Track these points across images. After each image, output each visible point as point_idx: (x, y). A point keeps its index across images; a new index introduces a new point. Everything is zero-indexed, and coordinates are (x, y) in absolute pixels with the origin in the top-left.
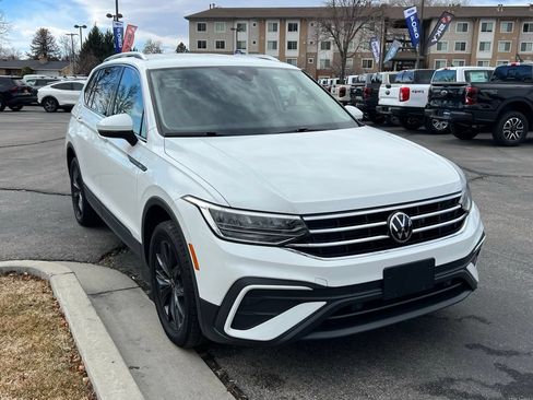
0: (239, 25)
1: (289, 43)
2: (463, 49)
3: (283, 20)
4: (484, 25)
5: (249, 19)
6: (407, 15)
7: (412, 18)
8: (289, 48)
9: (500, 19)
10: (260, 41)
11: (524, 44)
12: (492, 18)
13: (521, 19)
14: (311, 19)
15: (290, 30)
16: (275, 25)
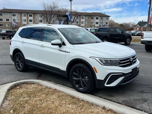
0: (13, 14)
1: (30, 20)
2: (78, 23)
3: (27, 13)
4: (82, 17)
5: (16, 13)
6: (67, 14)
7: (69, 15)
8: (30, 21)
9: (86, 16)
10: (20, 19)
11: (92, 22)
12: (84, 15)
13: (91, 16)
14: (36, 13)
15: (30, 16)
16: (25, 15)
